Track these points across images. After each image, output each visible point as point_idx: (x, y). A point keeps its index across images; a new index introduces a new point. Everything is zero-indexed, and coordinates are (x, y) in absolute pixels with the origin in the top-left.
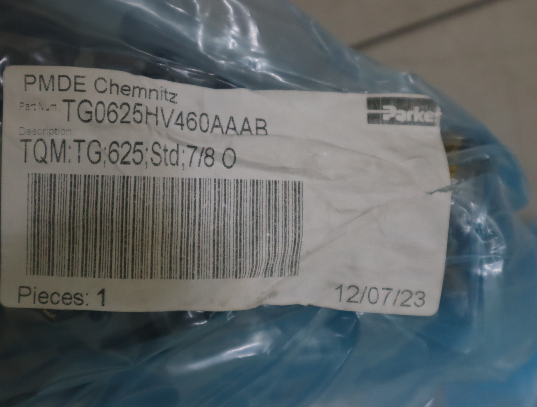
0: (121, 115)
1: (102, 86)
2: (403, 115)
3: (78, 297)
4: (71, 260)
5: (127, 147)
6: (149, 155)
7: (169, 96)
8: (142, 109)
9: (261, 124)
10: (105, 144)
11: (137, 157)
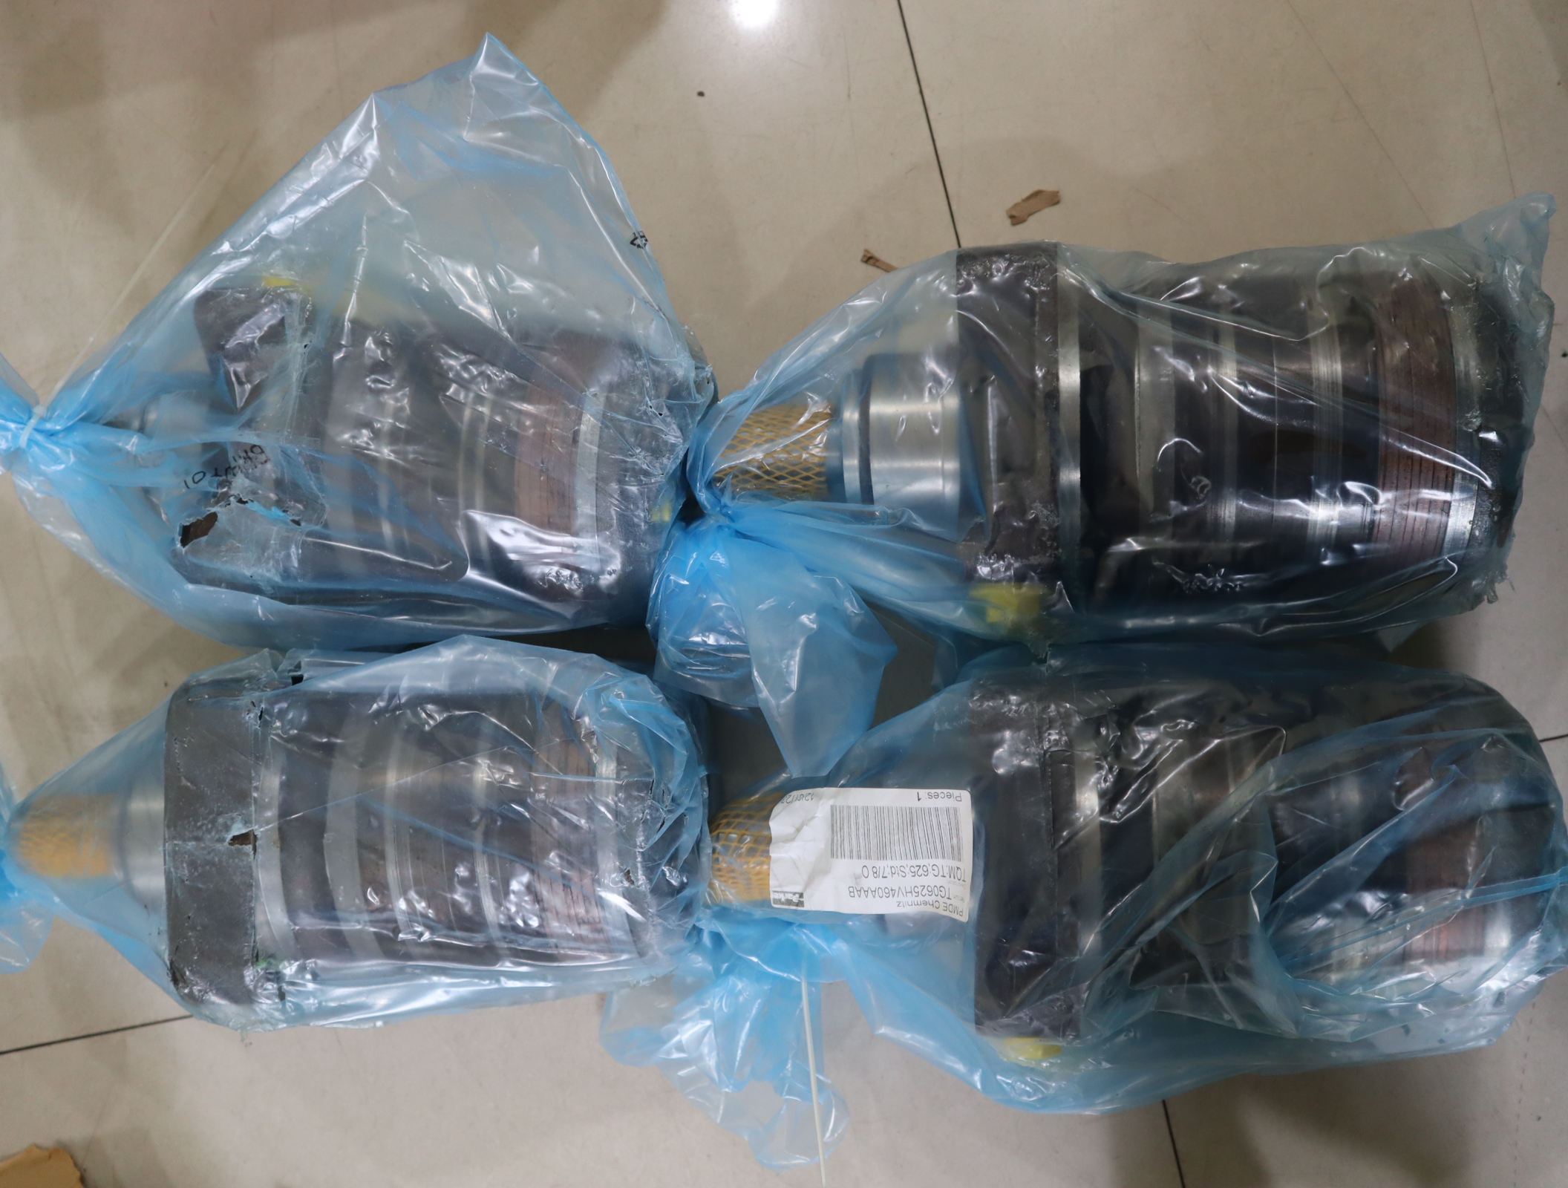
0: (925, 890)
1: (937, 904)
2: (789, 896)
3: (930, 796)
4: (937, 816)
5: (919, 874)
6: (907, 870)
7: (901, 904)
8: (914, 894)
9: (852, 894)
10: (931, 875)
11: (913, 869)
